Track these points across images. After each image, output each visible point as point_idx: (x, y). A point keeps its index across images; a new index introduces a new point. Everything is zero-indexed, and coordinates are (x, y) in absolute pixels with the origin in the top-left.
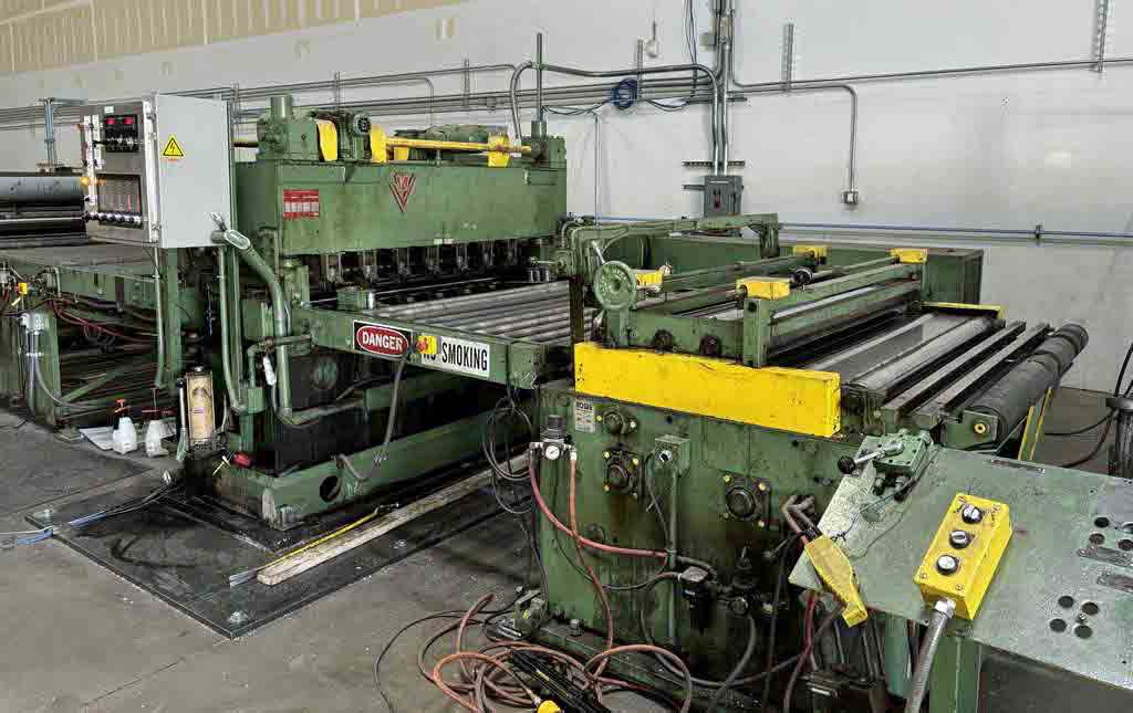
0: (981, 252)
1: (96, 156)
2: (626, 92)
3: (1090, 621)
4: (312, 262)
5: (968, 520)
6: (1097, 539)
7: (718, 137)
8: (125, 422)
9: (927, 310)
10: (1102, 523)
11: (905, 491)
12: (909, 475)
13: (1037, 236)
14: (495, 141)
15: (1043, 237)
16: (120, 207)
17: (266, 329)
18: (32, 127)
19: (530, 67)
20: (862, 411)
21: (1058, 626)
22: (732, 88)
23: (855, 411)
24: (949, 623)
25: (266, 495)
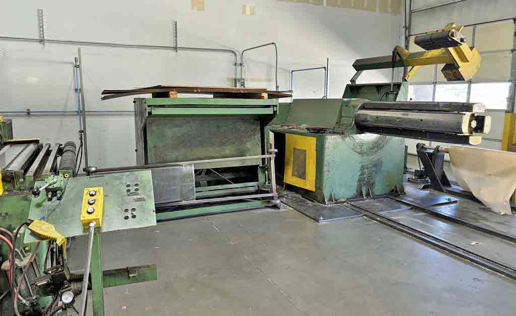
0: (11, 120)
3: (135, 213)
5: (92, 195)
6: (129, 191)
9: (6, 144)
10: (128, 186)
11: (61, 197)
12: (61, 190)
13: (28, 113)
15: (31, 113)
20: (13, 180)
21: (127, 218)
23: (10, 182)
24: (95, 228)
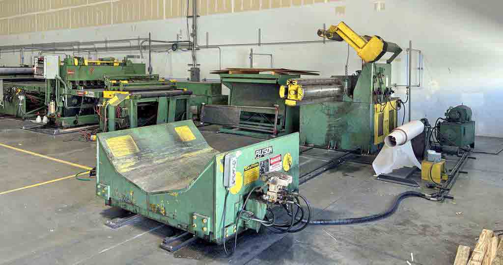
1: (36, 65)
2: (175, 46)
4: (73, 82)
7: (194, 58)
8: (39, 116)
14: (115, 61)
16: (40, 72)
17: (63, 92)
18: (14, 52)
19: (146, 41)
22: (197, 47)
25: (63, 122)
